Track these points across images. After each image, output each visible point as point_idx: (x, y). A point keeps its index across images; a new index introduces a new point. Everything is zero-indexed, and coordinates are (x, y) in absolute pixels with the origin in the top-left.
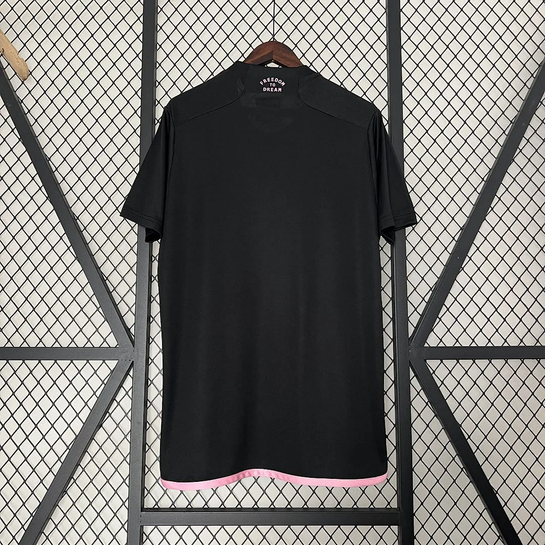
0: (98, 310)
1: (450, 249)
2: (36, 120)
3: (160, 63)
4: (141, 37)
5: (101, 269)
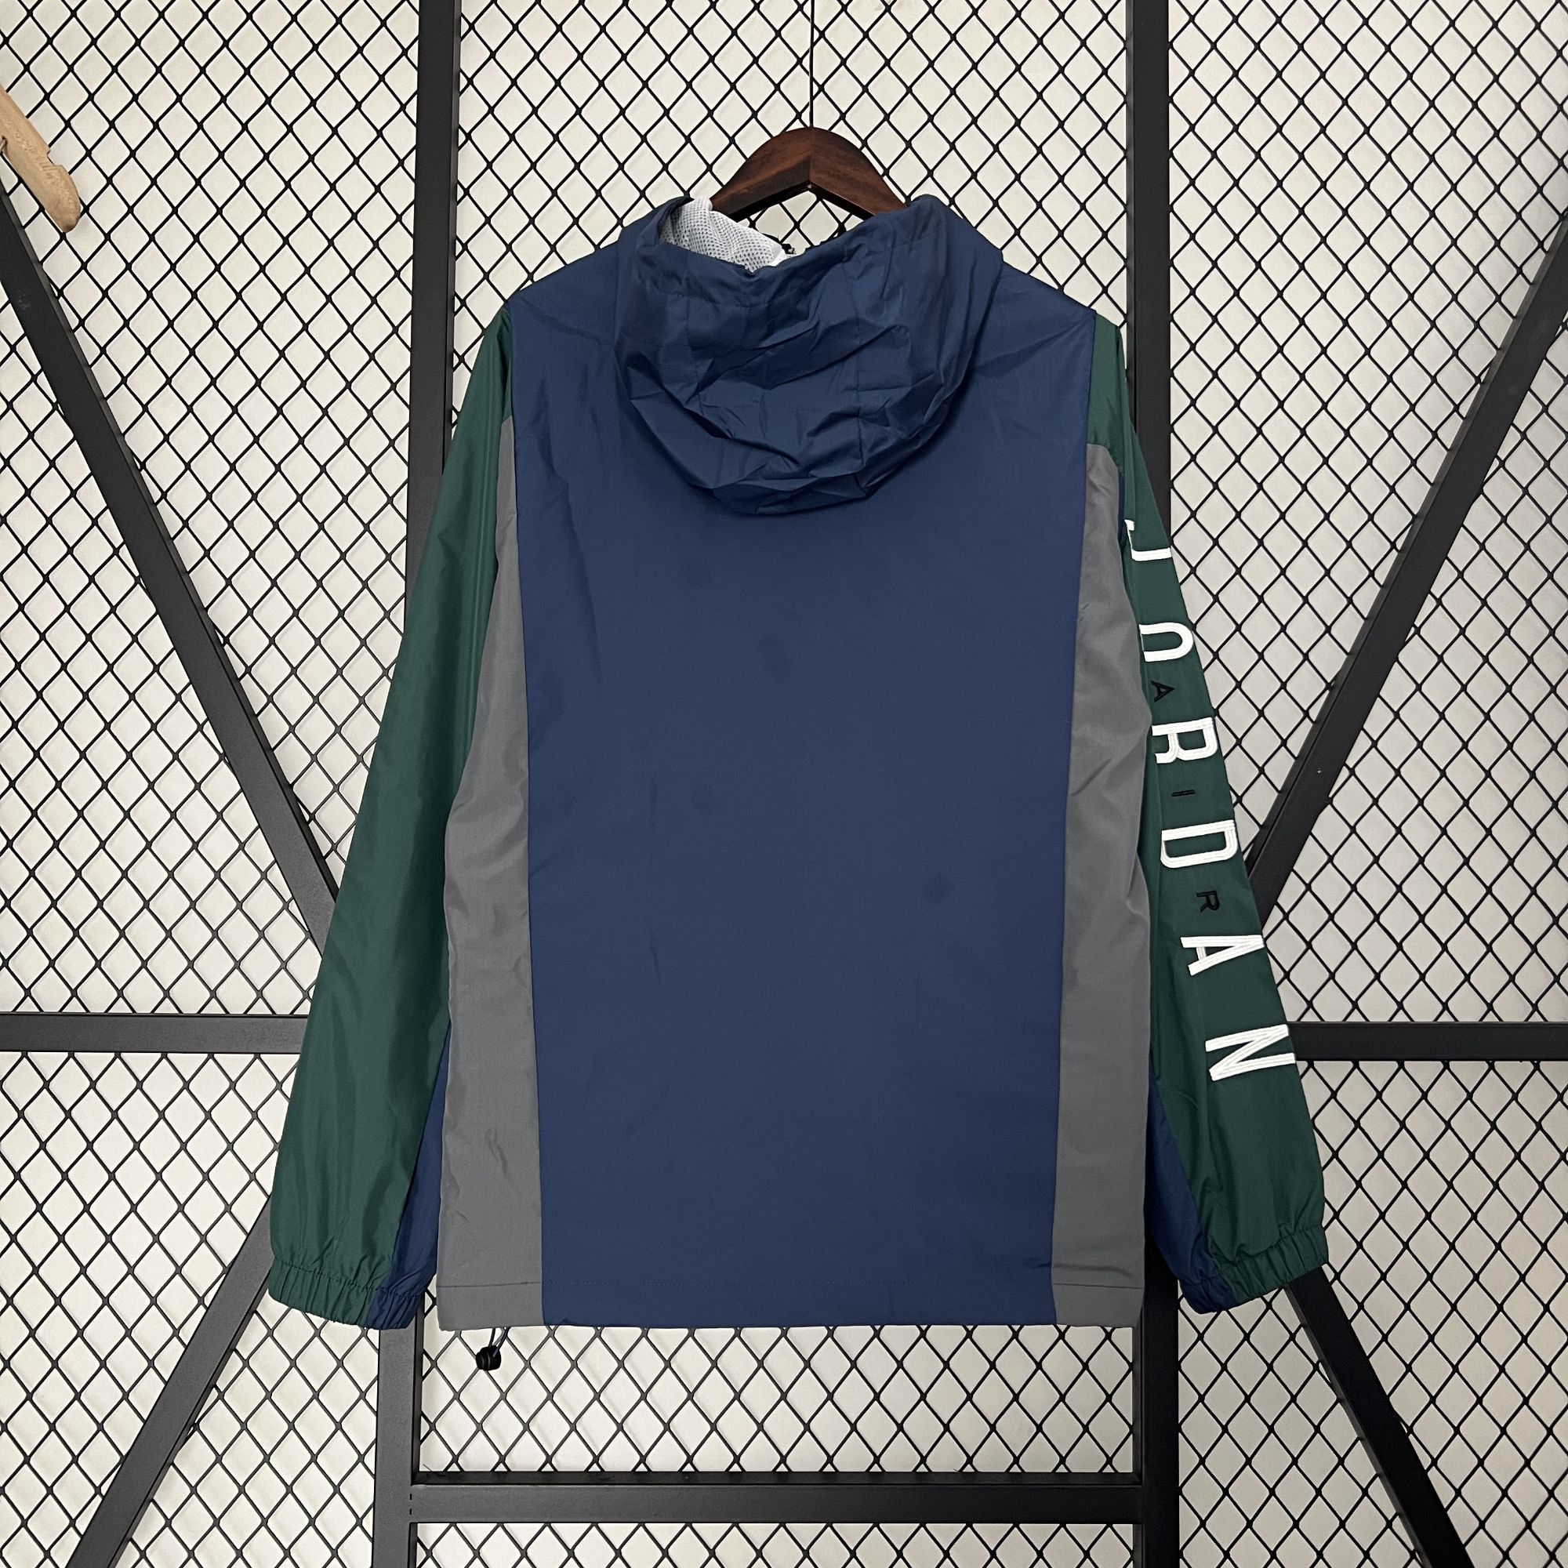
0: (286, 906)
1: (1296, 744)
2: (103, 350)
3: (466, 187)
4: (412, 109)
5: (295, 789)
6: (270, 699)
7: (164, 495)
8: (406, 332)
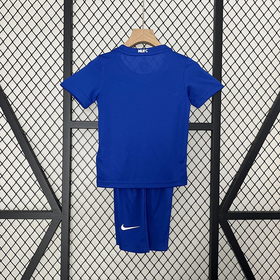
0: (40, 189)
1: (244, 156)
3: (74, 37)
4: (63, 20)
5: (41, 165)
6: (36, 146)
7: (12, 103)
8: (62, 68)
